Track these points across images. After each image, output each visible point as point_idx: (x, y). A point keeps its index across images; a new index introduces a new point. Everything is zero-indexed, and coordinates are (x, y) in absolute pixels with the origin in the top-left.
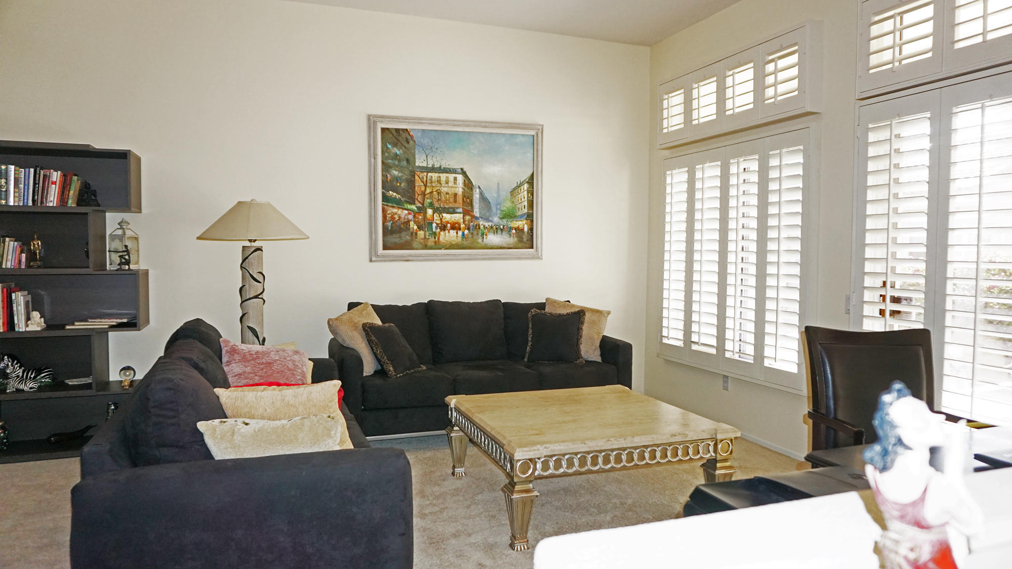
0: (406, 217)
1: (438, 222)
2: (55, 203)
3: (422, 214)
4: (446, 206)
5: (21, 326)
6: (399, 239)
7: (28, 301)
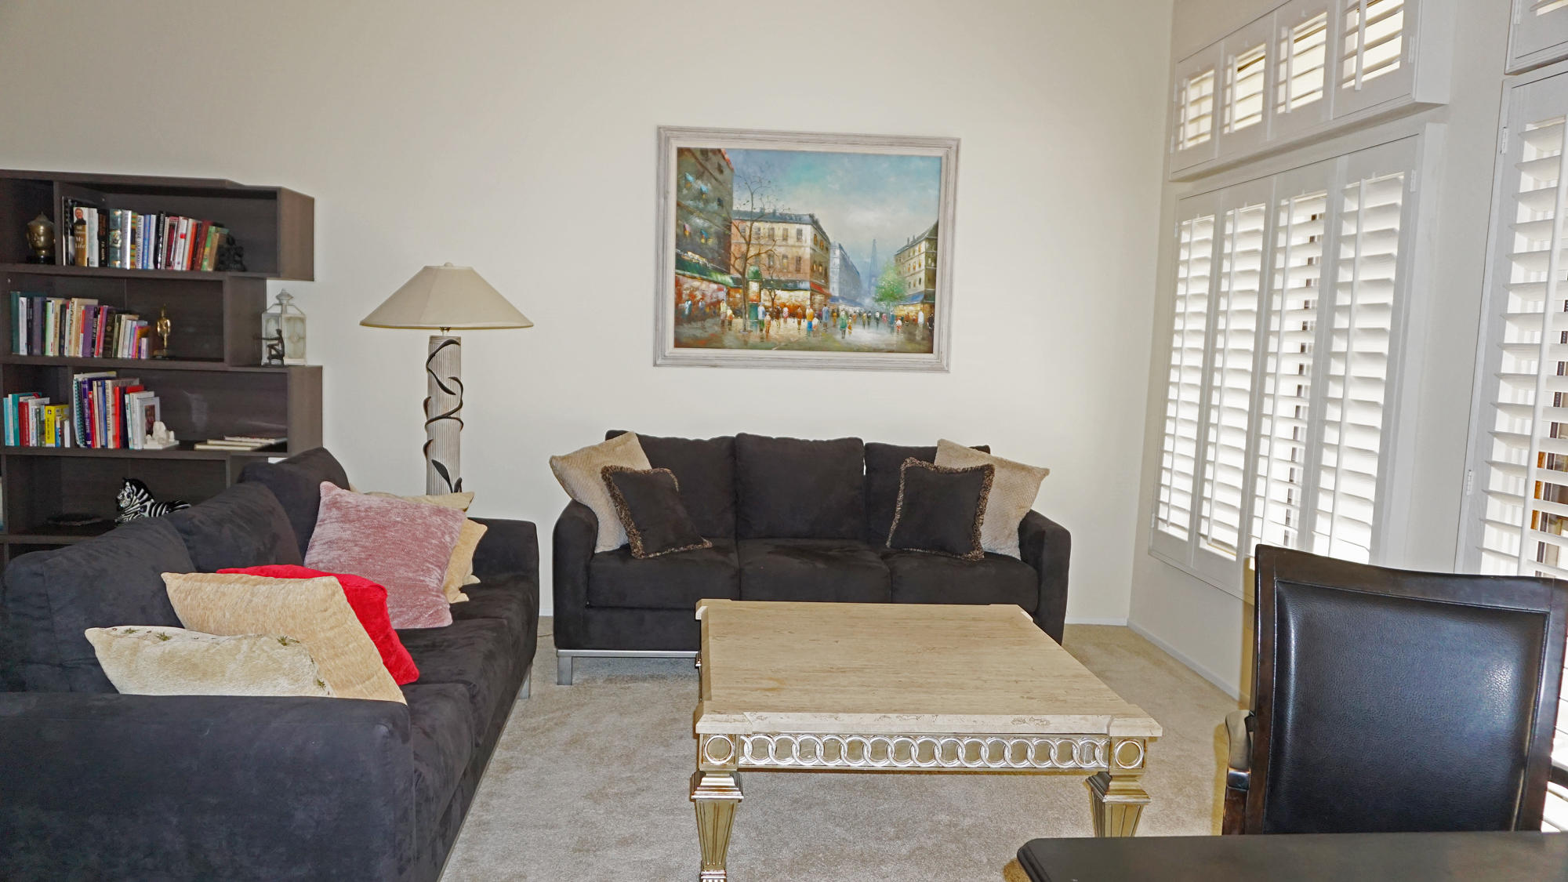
0: (714, 296)
1: (768, 304)
2: (185, 264)
3: (741, 291)
4: (783, 278)
5: (138, 442)
6: (701, 331)
7: (152, 408)
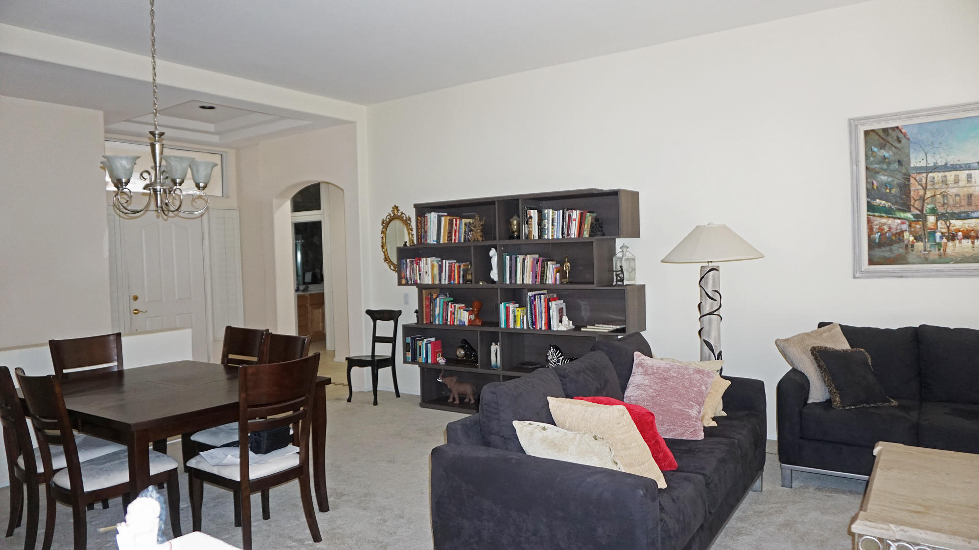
0: (899, 227)
2: (576, 234)
3: (921, 223)
4: (956, 211)
6: (889, 253)
7: (562, 308)
